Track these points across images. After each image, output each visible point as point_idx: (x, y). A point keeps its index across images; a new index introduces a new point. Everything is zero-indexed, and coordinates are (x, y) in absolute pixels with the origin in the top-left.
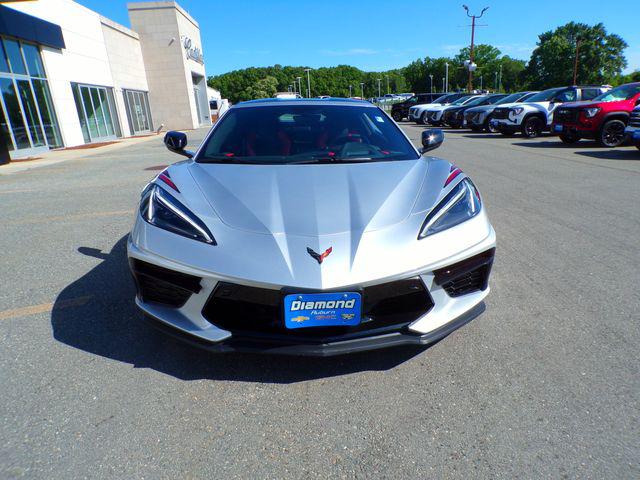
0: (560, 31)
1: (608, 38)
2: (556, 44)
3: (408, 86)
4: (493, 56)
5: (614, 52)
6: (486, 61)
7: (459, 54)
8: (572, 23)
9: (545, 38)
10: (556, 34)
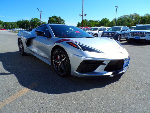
0: (53, 17)
1: (61, 19)
2: (52, 20)
3: (18, 27)
4: (39, 21)
5: (63, 22)
6: (37, 22)
7: (31, 20)
8: (55, 16)
9: (50, 18)
10: (52, 18)
